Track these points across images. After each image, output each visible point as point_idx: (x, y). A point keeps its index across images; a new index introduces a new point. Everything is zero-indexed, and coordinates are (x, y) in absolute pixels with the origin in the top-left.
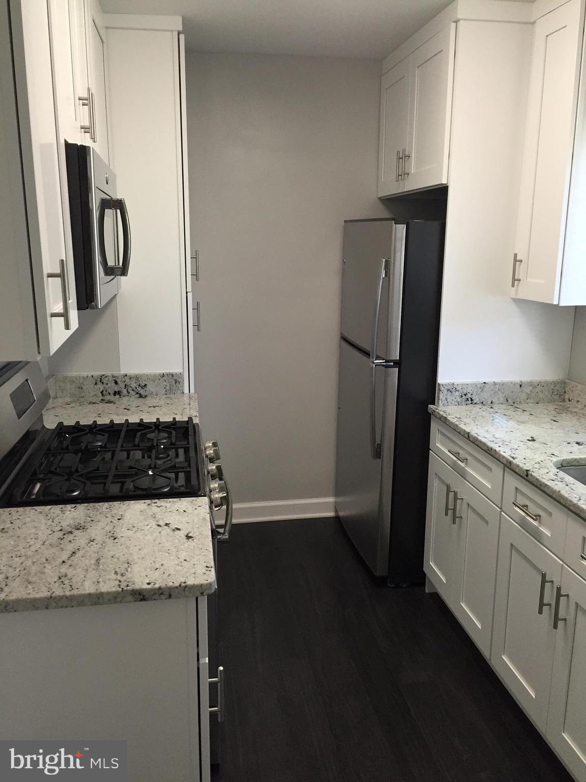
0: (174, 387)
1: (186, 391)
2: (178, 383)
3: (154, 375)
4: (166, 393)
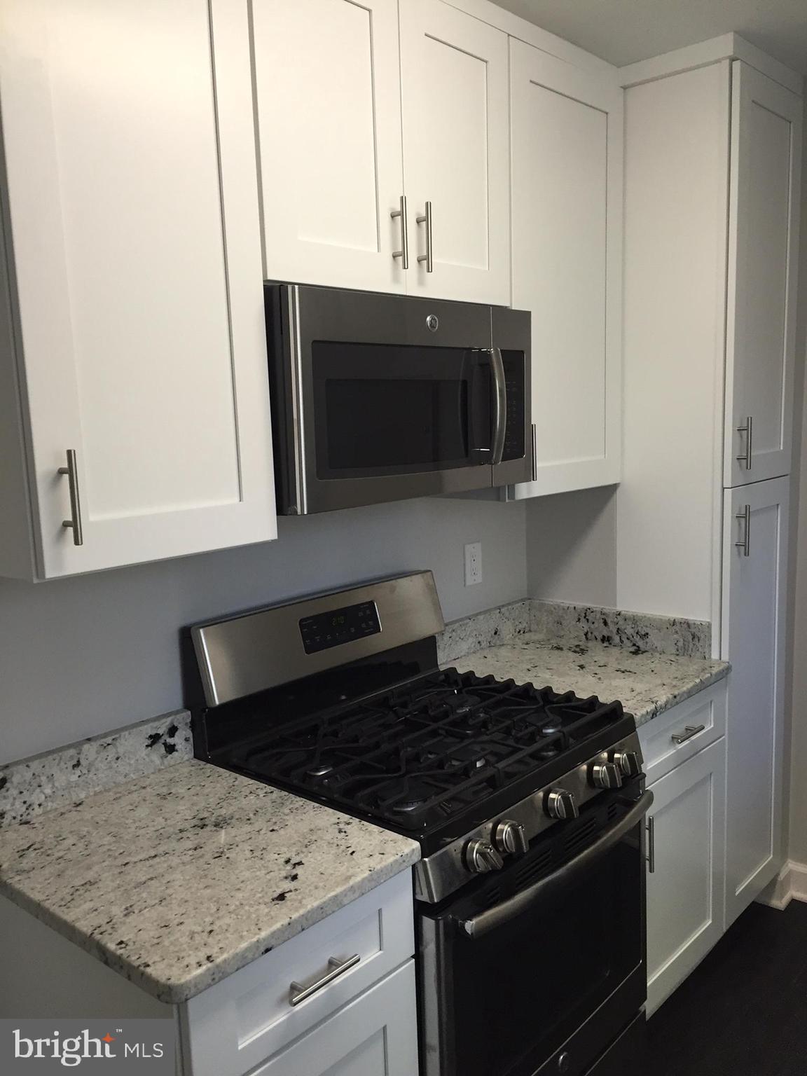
0: (691, 645)
1: (715, 656)
2: (696, 639)
3: (661, 620)
4: (678, 653)
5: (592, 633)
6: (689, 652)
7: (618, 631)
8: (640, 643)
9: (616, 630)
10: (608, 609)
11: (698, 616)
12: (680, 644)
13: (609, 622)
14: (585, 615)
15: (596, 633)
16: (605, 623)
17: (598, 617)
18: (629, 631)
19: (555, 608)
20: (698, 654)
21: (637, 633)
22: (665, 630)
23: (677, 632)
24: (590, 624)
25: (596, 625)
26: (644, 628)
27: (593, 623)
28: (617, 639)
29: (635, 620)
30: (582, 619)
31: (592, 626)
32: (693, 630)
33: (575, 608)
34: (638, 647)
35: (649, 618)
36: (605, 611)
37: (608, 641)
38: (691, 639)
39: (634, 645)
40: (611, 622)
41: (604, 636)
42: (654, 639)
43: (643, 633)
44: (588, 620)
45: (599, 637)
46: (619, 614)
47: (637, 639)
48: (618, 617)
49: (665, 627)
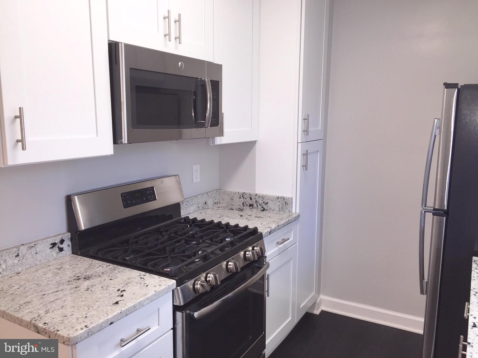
0: (285, 207)
1: (294, 211)
2: (287, 204)
3: (273, 197)
4: (279, 210)
5: (245, 203)
6: (284, 209)
7: (256, 202)
8: (265, 207)
9: (255, 201)
10: (252, 192)
11: (287, 194)
12: (281, 206)
13: (252, 199)
14: (243, 195)
15: (247, 203)
16: (251, 199)
17: (248, 196)
18: (260, 202)
19: (230, 193)
20: (287, 210)
21: (264, 202)
22: (274, 201)
23: (279, 202)
24: (245, 199)
25: (247, 199)
26: (266, 200)
27: (246, 199)
28: (255, 205)
29: (263, 197)
30: (241, 197)
31: (246, 200)
32: (285, 200)
33: (238, 193)
34: (264, 208)
35: (268, 196)
36: (251, 194)
37: (252, 206)
38: (285, 205)
39: (262, 207)
40: (253, 198)
41: (250, 204)
42: (270, 205)
43: (266, 202)
44: (244, 197)
45: (248, 205)
46: (256, 195)
47: (264, 205)
48: (256, 196)
49: (275, 200)
